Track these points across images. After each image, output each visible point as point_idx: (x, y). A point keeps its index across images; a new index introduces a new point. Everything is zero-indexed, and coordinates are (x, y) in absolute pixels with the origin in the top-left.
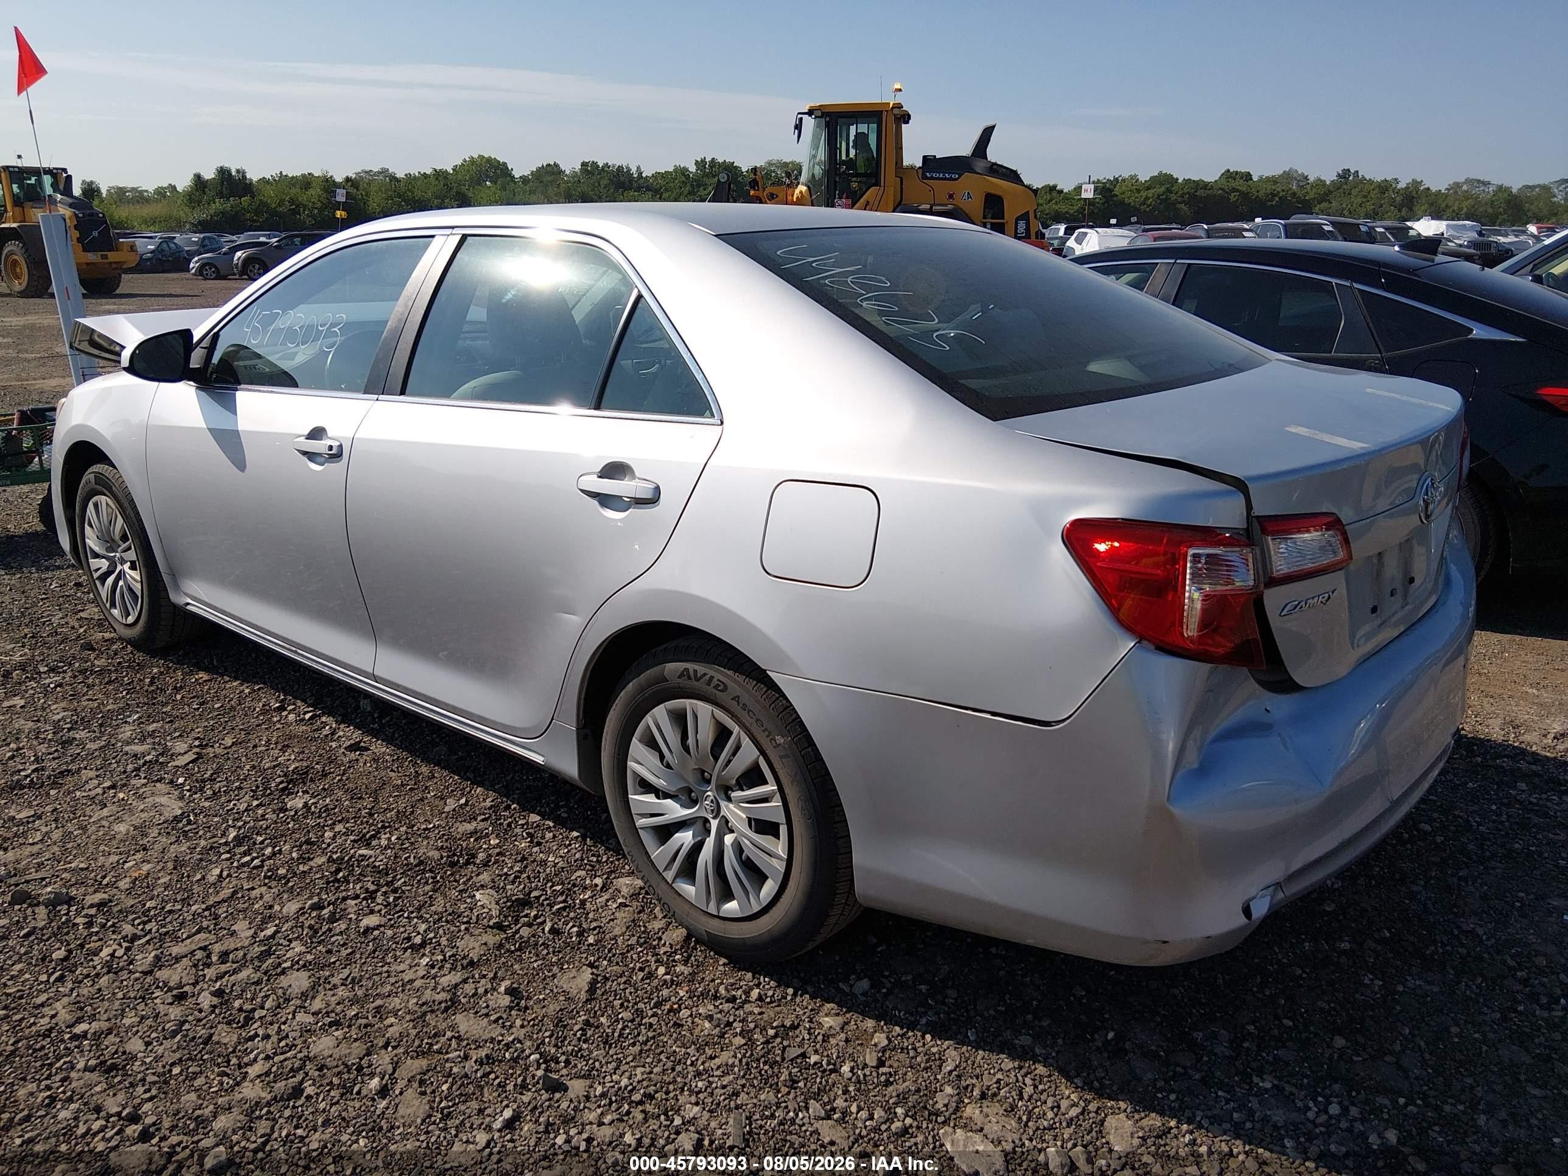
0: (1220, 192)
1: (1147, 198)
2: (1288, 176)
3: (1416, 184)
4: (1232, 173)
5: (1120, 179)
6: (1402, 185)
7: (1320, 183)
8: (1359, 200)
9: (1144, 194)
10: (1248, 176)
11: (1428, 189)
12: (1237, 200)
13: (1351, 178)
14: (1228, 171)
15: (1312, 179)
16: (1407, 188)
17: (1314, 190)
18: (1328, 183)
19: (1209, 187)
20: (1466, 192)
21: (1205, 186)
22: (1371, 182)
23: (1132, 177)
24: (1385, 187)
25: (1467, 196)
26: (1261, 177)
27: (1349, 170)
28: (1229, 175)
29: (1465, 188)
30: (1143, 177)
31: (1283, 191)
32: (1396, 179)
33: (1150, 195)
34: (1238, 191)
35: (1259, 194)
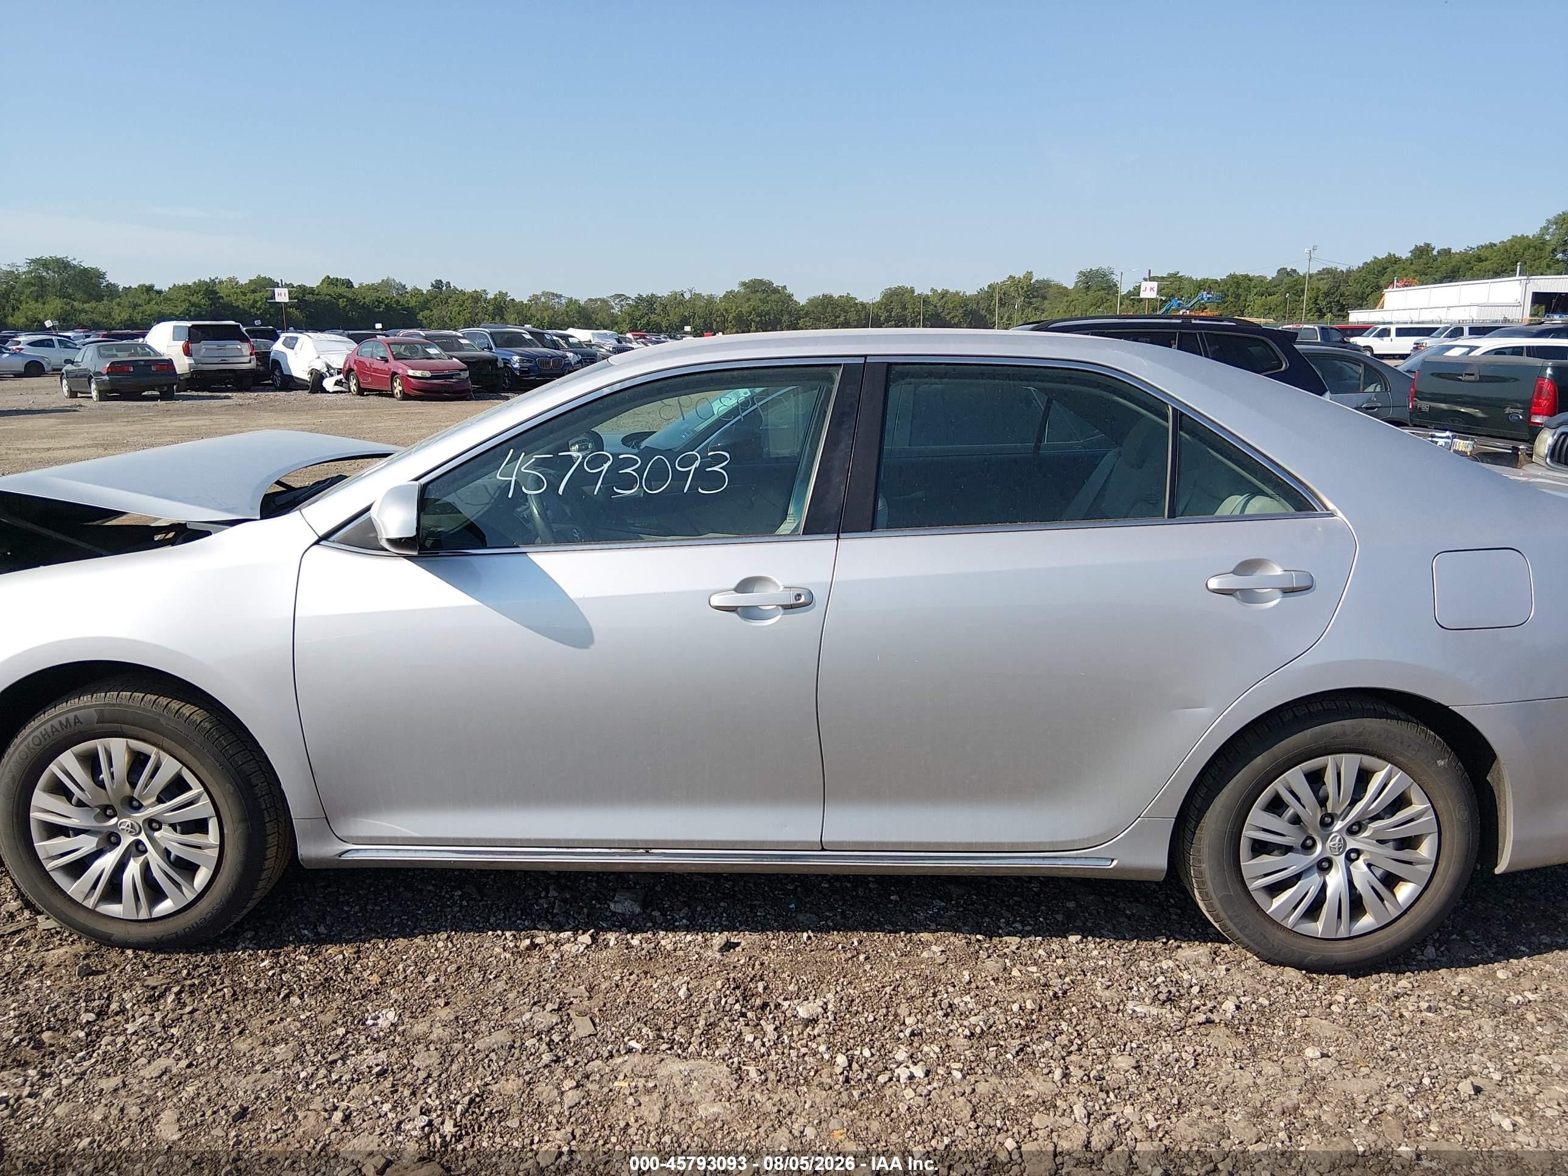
0: (328, 297)
1: (255, 302)
2: (387, 284)
3: (502, 295)
4: (332, 280)
5: (217, 281)
6: (491, 296)
7: (417, 292)
8: (457, 309)
9: (251, 297)
10: (349, 284)
11: (513, 300)
12: (346, 306)
13: (444, 288)
14: (328, 277)
15: (409, 289)
16: (495, 299)
17: (414, 299)
18: (425, 292)
19: (316, 292)
20: (543, 303)
21: (312, 291)
22: (463, 293)
23: (231, 280)
24: (477, 298)
25: (546, 307)
26: (361, 284)
27: (441, 281)
28: (330, 282)
29: (543, 299)
30: (243, 280)
31: (387, 298)
32: (485, 291)
33: (258, 299)
34: (344, 297)
35: (367, 300)
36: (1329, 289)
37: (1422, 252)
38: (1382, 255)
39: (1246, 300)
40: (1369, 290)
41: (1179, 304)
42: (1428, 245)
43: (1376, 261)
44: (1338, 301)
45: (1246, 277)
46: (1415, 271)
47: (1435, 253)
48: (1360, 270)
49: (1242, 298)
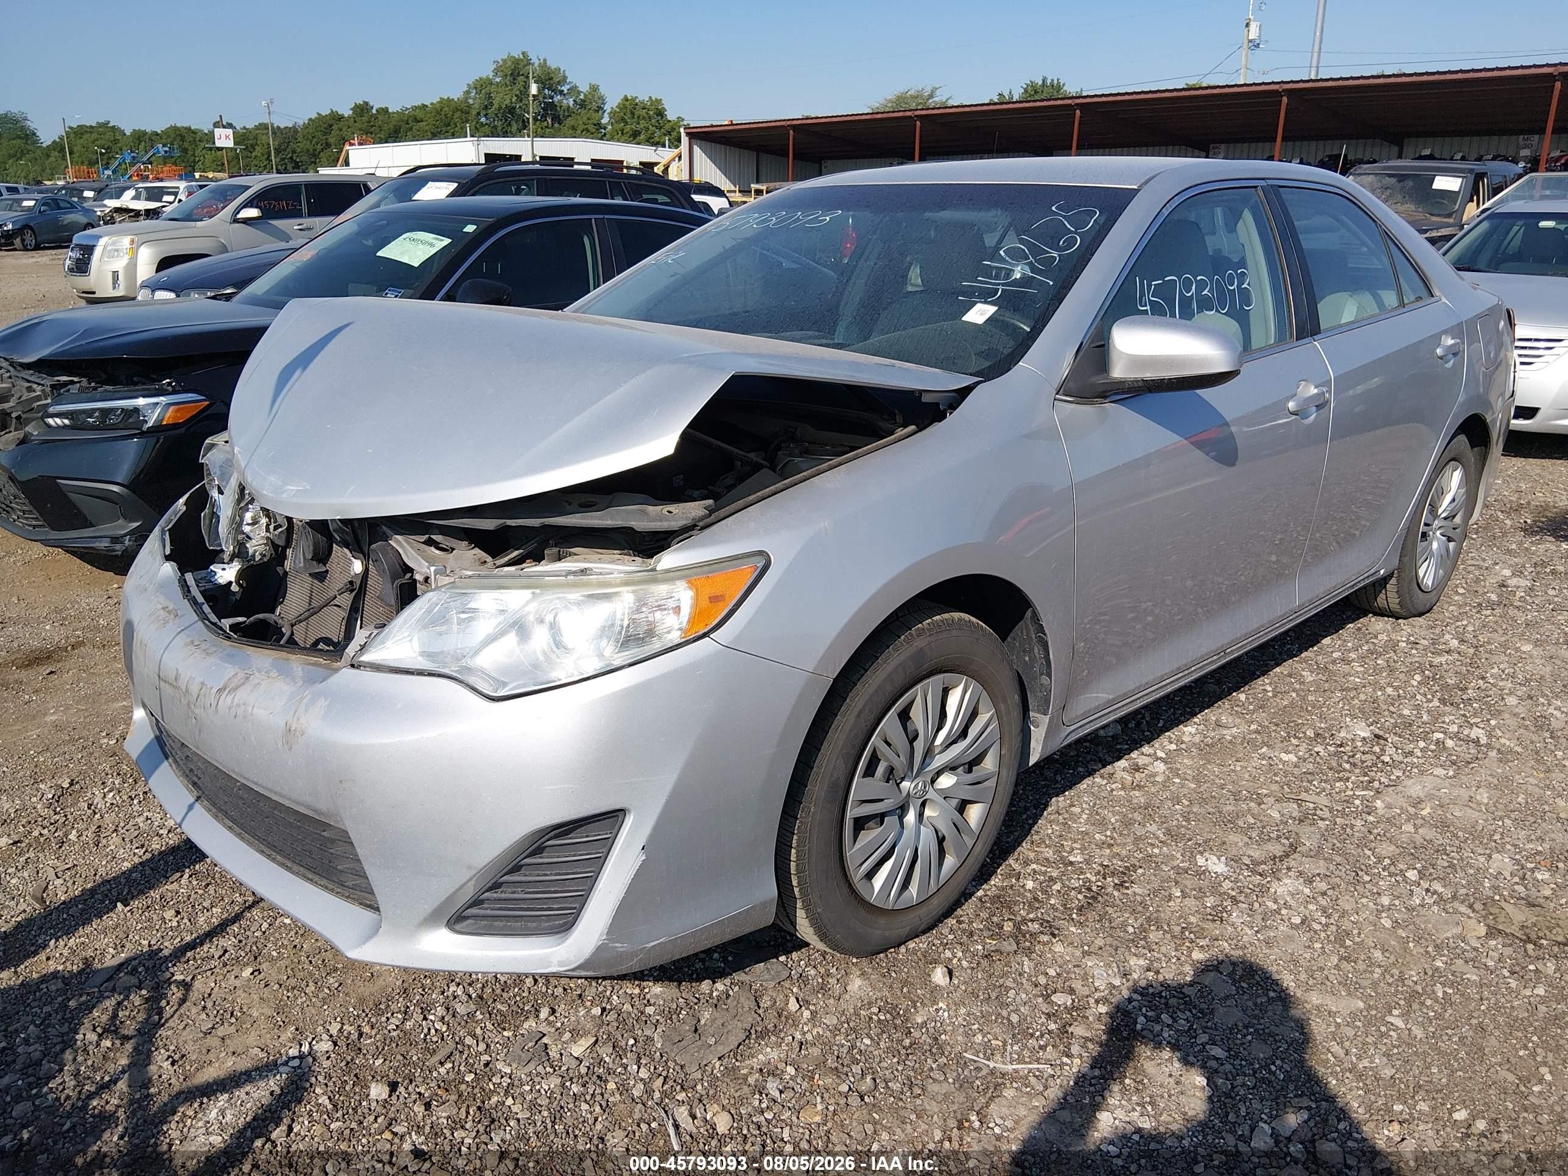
36: (280, 145)
37: (362, 110)
38: (325, 112)
39: (194, 155)
40: (319, 147)
41: (134, 157)
42: (366, 103)
43: (320, 117)
44: (291, 158)
45: (189, 129)
46: (360, 130)
47: (374, 111)
48: (306, 127)
49: (190, 153)
